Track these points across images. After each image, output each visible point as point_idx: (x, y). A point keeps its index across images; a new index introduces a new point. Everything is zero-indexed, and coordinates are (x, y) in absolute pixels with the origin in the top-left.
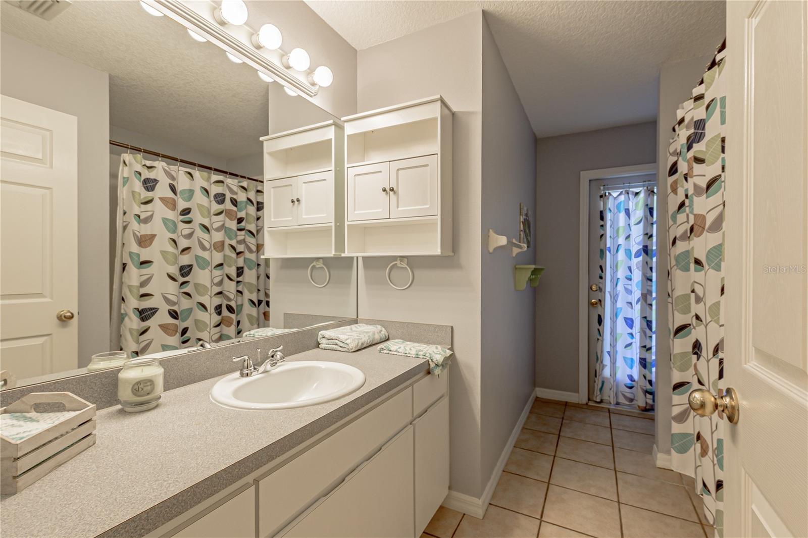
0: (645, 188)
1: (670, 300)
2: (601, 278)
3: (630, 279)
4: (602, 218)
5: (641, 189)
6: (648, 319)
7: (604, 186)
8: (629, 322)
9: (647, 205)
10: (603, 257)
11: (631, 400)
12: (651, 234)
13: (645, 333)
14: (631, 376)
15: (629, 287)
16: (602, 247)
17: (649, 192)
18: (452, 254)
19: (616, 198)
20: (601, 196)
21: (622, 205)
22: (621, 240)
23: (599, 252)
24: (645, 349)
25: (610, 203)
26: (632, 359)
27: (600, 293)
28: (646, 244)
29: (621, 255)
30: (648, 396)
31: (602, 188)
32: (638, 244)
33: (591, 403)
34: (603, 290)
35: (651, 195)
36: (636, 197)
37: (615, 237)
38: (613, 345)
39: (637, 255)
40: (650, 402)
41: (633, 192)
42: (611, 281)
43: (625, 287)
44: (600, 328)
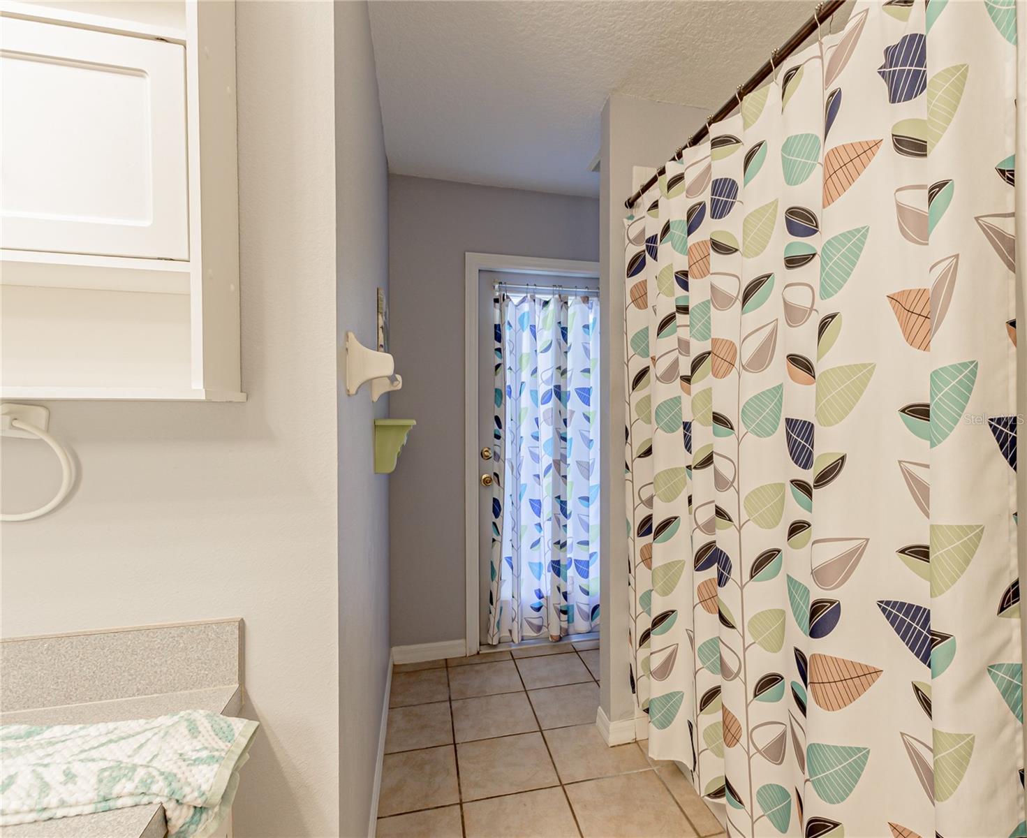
0: (557, 296)
1: (628, 476)
2: (498, 437)
3: (537, 438)
4: (498, 338)
5: (550, 297)
6: (562, 499)
7: (501, 283)
8: (536, 506)
9: (560, 323)
10: (501, 402)
11: (539, 628)
12: (565, 368)
13: (558, 521)
14: (539, 590)
15: (536, 451)
16: (498, 385)
17: (562, 303)
18: (241, 397)
19: (516, 306)
20: (496, 301)
21: (526, 318)
22: (525, 375)
23: (493, 394)
24: (559, 546)
25: (510, 315)
26: (540, 563)
27: (496, 463)
28: (559, 384)
29: (525, 400)
30: (564, 617)
31: (497, 286)
32: (547, 382)
33: (485, 650)
34: (502, 457)
35: (564, 307)
36: (545, 308)
37: (518, 371)
38: (516, 547)
39: (546, 400)
40: (564, 625)
41: (541, 300)
42: (512, 442)
43: (530, 451)
44: (497, 521)
